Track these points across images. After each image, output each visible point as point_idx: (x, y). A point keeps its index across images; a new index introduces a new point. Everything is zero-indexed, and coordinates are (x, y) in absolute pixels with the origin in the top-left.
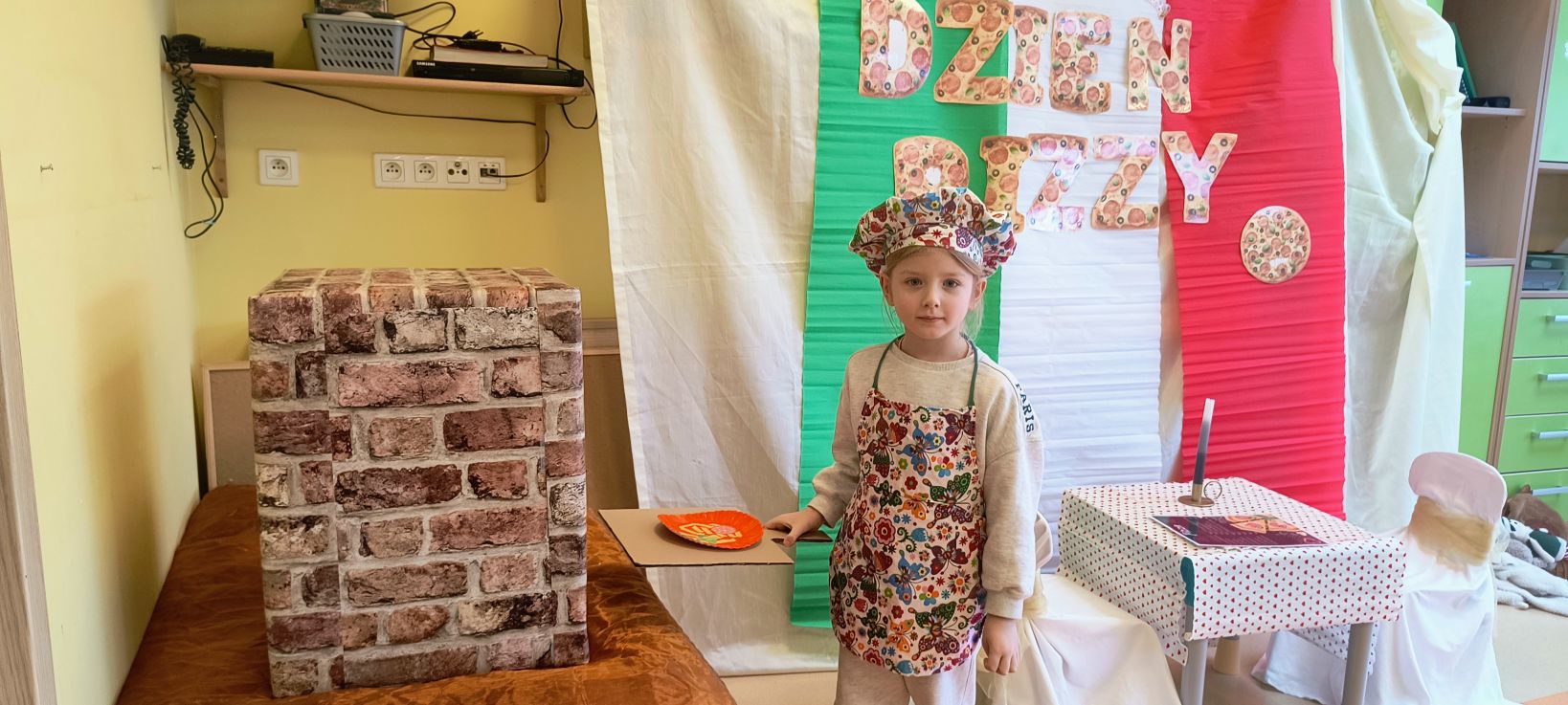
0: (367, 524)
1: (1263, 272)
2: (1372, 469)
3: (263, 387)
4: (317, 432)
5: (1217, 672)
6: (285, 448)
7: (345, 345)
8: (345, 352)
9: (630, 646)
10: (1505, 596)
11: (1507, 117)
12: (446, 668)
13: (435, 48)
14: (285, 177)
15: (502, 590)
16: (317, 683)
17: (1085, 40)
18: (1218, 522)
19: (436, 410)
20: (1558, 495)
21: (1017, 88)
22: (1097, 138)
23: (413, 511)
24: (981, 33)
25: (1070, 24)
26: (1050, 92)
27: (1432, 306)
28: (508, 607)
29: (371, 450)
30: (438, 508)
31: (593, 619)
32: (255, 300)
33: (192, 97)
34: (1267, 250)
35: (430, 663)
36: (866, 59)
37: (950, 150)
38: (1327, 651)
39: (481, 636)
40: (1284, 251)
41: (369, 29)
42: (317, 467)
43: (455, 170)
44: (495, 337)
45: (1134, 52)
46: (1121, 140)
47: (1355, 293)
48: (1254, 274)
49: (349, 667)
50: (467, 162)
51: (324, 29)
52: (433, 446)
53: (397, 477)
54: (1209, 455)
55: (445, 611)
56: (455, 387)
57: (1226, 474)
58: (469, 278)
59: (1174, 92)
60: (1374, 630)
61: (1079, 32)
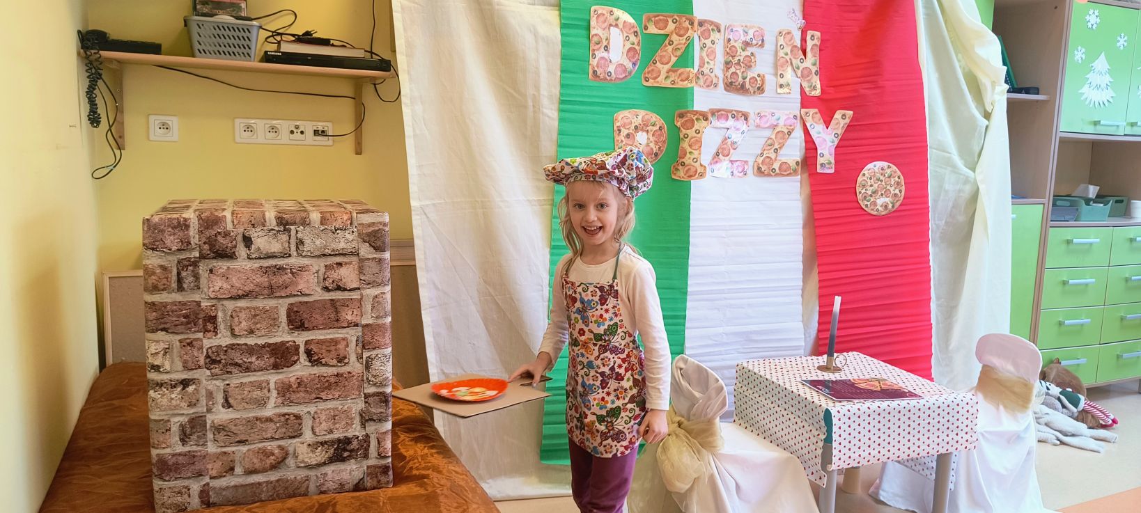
0: (228, 385)
1: (872, 207)
2: (951, 348)
3: (153, 283)
4: (192, 317)
5: (845, 492)
6: (168, 328)
7: (214, 253)
8: (214, 258)
9: (423, 472)
10: (1043, 436)
11: (1037, 101)
12: (286, 492)
13: (282, 42)
14: (168, 135)
15: (329, 433)
16: (189, 503)
17: (747, 44)
18: (846, 383)
19: (281, 301)
20: (1078, 365)
21: (700, 76)
22: (756, 113)
23: (263, 375)
24: (674, 37)
25: (737, 33)
26: (724, 80)
27: (989, 231)
28: (333, 445)
29: (232, 330)
30: (281, 373)
31: (397, 455)
32: (148, 220)
33: (100, 75)
34: (875, 192)
35: (274, 488)
36: (594, 54)
37: (654, 119)
38: (922, 475)
39: (313, 468)
40: (886, 193)
41: (233, 28)
42: (192, 342)
43: (295, 131)
44: (326, 247)
45: (781, 54)
46: (773, 114)
47: (936, 223)
48: (866, 209)
49: (213, 492)
50: (303, 125)
51: (200, 28)
52: (279, 327)
53: (251, 350)
54: (838, 337)
55: (286, 449)
56: (297, 284)
57: (848, 350)
58: (307, 206)
59: (809, 81)
60: (953, 458)
61: (743, 39)
